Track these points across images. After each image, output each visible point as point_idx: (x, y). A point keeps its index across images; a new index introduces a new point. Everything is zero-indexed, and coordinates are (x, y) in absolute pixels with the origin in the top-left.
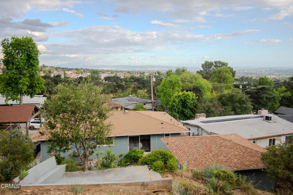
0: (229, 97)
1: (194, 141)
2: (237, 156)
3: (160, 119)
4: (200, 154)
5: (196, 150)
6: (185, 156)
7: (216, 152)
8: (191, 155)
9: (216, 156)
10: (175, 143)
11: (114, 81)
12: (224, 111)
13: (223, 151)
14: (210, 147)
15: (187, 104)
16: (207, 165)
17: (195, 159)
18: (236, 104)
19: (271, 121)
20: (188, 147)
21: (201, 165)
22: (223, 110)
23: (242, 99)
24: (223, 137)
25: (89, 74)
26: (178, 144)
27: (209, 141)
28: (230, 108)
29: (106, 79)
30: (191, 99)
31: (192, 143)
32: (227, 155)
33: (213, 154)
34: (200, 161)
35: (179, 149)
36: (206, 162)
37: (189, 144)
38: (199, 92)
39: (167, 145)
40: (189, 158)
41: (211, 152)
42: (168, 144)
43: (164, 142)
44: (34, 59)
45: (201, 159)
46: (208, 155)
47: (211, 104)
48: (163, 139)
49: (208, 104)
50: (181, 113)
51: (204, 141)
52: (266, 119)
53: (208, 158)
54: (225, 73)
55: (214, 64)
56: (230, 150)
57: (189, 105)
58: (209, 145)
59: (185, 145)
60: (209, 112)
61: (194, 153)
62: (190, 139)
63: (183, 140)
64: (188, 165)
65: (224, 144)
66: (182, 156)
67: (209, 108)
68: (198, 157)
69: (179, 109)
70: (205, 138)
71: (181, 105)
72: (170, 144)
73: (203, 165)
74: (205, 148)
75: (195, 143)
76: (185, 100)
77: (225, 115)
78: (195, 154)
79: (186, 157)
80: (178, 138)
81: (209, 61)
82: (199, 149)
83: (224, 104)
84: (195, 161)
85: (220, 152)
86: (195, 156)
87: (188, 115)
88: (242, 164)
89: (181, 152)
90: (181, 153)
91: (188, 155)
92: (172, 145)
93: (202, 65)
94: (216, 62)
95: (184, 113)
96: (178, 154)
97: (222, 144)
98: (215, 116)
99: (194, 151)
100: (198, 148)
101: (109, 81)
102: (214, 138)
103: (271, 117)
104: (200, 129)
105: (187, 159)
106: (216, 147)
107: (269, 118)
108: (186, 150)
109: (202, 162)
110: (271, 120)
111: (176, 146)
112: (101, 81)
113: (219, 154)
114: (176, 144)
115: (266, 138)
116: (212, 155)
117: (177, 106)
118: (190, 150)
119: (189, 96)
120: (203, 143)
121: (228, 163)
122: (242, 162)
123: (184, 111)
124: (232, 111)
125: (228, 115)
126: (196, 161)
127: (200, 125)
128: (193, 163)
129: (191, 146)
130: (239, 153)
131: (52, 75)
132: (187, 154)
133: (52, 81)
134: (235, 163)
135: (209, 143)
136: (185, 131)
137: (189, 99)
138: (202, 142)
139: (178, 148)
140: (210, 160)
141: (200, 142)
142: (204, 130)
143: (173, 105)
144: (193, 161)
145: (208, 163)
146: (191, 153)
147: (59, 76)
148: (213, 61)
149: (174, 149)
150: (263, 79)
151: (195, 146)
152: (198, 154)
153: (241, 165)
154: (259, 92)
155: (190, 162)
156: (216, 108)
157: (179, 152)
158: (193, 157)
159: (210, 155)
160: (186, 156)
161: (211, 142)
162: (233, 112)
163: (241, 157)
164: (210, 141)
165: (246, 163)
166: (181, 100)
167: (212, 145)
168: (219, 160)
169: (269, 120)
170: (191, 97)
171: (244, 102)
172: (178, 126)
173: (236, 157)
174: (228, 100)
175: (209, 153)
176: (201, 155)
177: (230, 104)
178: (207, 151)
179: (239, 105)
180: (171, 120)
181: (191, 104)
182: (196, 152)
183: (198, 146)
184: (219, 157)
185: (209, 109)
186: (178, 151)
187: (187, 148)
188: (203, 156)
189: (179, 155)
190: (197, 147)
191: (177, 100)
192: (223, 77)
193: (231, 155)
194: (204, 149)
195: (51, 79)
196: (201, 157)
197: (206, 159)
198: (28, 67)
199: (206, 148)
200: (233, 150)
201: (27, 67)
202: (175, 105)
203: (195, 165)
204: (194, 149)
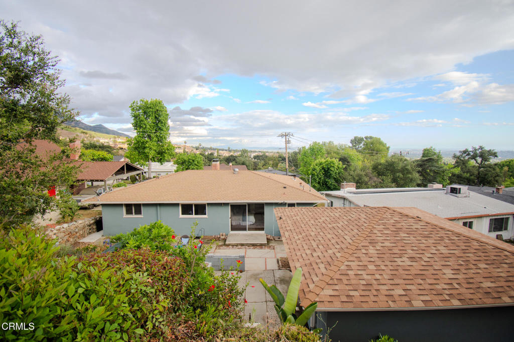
0: (387, 165)
1: (332, 214)
2: (447, 259)
3: (284, 182)
4: (343, 246)
5: (334, 236)
6: (306, 247)
7: (387, 244)
8: (321, 247)
9: (388, 255)
10: (294, 218)
11: (262, 160)
12: (380, 183)
13: (405, 242)
14: (369, 231)
15: (331, 172)
16: (364, 282)
17: (330, 260)
18: (398, 174)
19: (459, 195)
20: (317, 227)
21: (346, 282)
22: (380, 181)
23: (407, 167)
24: (398, 210)
25: (240, 153)
26: (299, 219)
27: (365, 217)
28: (388, 179)
29: (255, 157)
30: (336, 167)
31: (328, 219)
32: (418, 256)
33: (378, 248)
34: (343, 267)
35: (297, 230)
36: (360, 272)
37: (320, 221)
38: (346, 163)
39: (278, 221)
40: (315, 254)
41: (373, 243)
42: (281, 218)
43: (276, 215)
44: (162, 123)
45: (347, 263)
46: (364, 251)
47: (363, 173)
48: (277, 209)
49: (359, 172)
50: (323, 185)
51: (354, 216)
52: (451, 192)
53: (365, 259)
54: (378, 145)
55: (364, 139)
56: (424, 242)
57: (334, 174)
58: (365, 225)
59: (313, 222)
60: (359, 183)
61: (329, 243)
62: (325, 212)
63: (310, 213)
64: (307, 275)
65: (404, 224)
66: (300, 247)
67: (360, 176)
68: (338, 255)
69: (320, 179)
70: (355, 210)
71: (323, 174)
72: (284, 218)
73: (353, 282)
74: (356, 231)
75: (333, 220)
76: (328, 169)
77: (382, 187)
78: (331, 246)
79: (308, 252)
80: (303, 209)
81: (359, 136)
82: (343, 234)
83: (380, 174)
84: (328, 267)
85: (398, 244)
86: (330, 252)
87: (332, 187)
88: (471, 286)
89: (300, 236)
90: (299, 239)
91: (315, 246)
92: (288, 220)
93: (351, 140)
94: (366, 138)
95: (326, 185)
96: (293, 240)
97: (399, 226)
98: (368, 188)
99: (329, 236)
100: (340, 231)
101: (257, 160)
102: (375, 210)
103: (460, 189)
104: (348, 202)
105: (310, 257)
106: (386, 232)
107: (457, 191)
108: (313, 234)
109: (350, 272)
110: (460, 193)
111: (293, 223)
112: (250, 159)
113: (395, 251)
114: (295, 220)
115: (459, 219)
116: (376, 252)
117: (317, 175)
118: (321, 233)
119: (334, 164)
120: (352, 219)
121: (429, 281)
122: (471, 281)
123: (327, 182)
124: (393, 182)
125: (387, 187)
126: (333, 268)
127: (347, 196)
128: (323, 270)
129: (324, 225)
130: (452, 252)
131: (207, 153)
132: (312, 242)
133: (206, 158)
134: (449, 282)
135: (365, 221)
136: (319, 200)
137: (333, 167)
138: (349, 217)
139: (296, 228)
140: (371, 267)
141: (345, 217)
142: (353, 203)
143: (312, 175)
144: (322, 266)
145: (365, 277)
146: (322, 242)
147: (212, 154)
148: (363, 136)
149: (288, 228)
150: (428, 150)
151: (334, 225)
152: (338, 247)
153: (472, 291)
154: (424, 164)
155: (315, 266)
156: (370, 178)
157: (296, 238)
158: (326, 254)
159: (371, 251)
160: (309, 249)
161: (372, 218)
162: (394, 184)
163: (462, 263)
164: (368, 216)
165: (482, 285)
166: (323, 168)
167: (375, 226)
168: (399, 268)
169: (456, 193)
170: (337, 164)
171: (409, 172)
172: (310, 192)
173: (448, 263)
174: (386, 169)
175: (368, 244)
176: (346, 250)
177: (389, 174)
178: (362, 239)
179: (401, 175)
180: (301, 184)
181: (336, 173)
182: (333, 241)
183: (339, 225)
184: (396, 259)
185: (360, 179)
186: (295, 234)
187: (314, 230)
188: (351, 252)
189: (294, 244)
190: (336, 228)
191: (318, 168)
192: (376, 149)
193: (431, 256)
194: (353, 233)
195: (205, 156)
196: (347, 256)
197: (361, 264)
198: (156, 130)
199: (359, 233)
200: (431, 241)
201: (154, 131)
202: (316, 174)
203: (327, 279)
204: (331, 232)
